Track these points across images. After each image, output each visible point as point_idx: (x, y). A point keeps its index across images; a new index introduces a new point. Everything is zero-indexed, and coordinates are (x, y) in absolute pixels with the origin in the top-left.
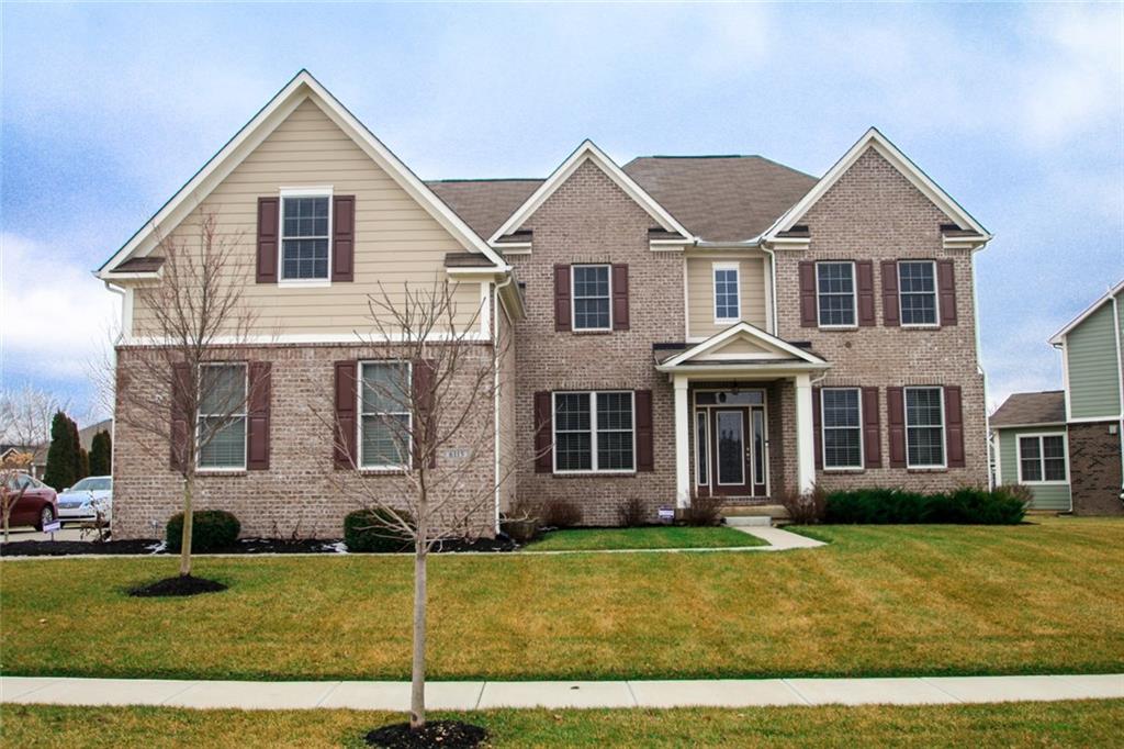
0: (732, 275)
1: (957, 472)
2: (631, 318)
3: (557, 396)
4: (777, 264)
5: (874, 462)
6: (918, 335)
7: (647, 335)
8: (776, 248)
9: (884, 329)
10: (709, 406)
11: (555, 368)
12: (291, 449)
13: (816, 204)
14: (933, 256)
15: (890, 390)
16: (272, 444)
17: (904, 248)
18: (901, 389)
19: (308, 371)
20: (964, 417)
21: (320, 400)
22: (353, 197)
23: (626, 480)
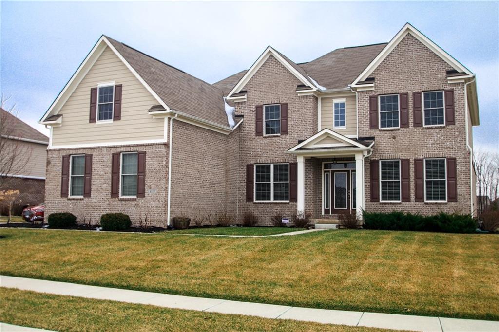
0: (343, 105)
1: (453, 204)
2: (289, 129)
3: (257, 166)
4: (358, 98)
5: (406, 198)
6: (432, 131)
7: (296, 136)
8: (358, 90)
9: (413, 128)
10: (330, 170)
11: (255, 153)
12: (97, 189)
13: (379, 66)
14: (442, 88)
15: (416, 160)
16: (92, 187)
17: (426, 85)
18: (422, 160)
19: (103, 157)
20: (457, 174)
21: (107, 169)
22: (122, 85)
23: (285, 205)
